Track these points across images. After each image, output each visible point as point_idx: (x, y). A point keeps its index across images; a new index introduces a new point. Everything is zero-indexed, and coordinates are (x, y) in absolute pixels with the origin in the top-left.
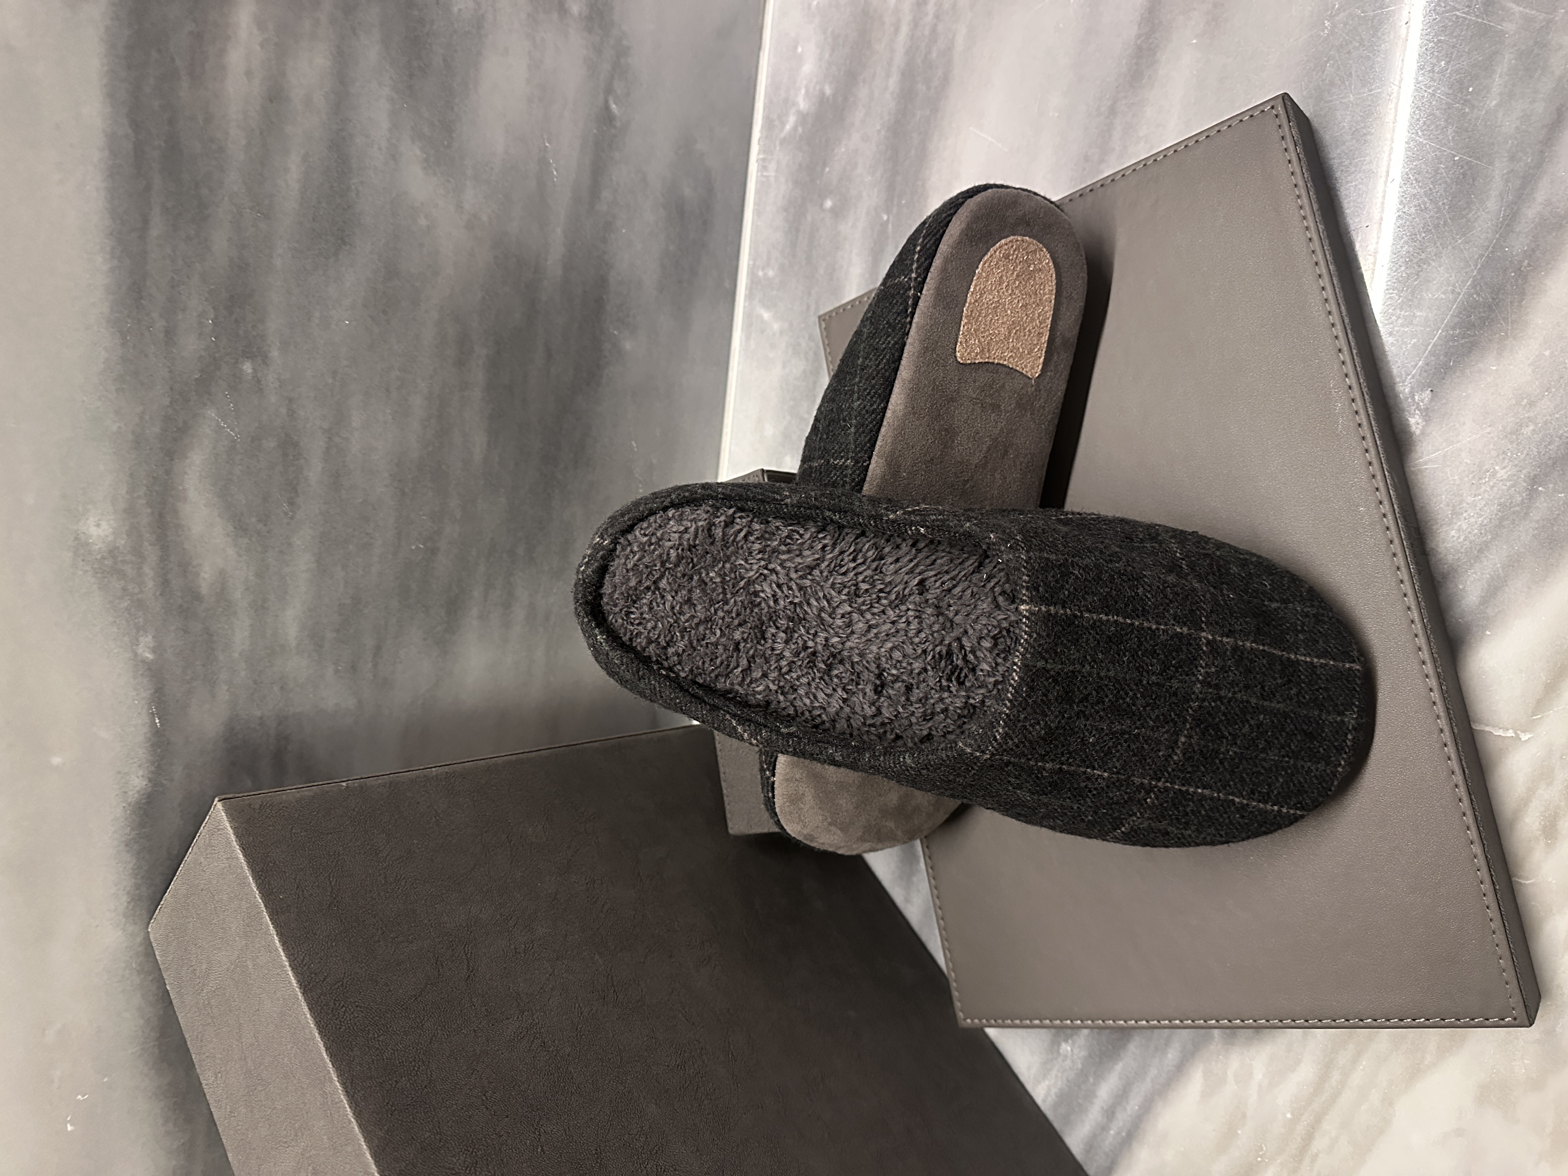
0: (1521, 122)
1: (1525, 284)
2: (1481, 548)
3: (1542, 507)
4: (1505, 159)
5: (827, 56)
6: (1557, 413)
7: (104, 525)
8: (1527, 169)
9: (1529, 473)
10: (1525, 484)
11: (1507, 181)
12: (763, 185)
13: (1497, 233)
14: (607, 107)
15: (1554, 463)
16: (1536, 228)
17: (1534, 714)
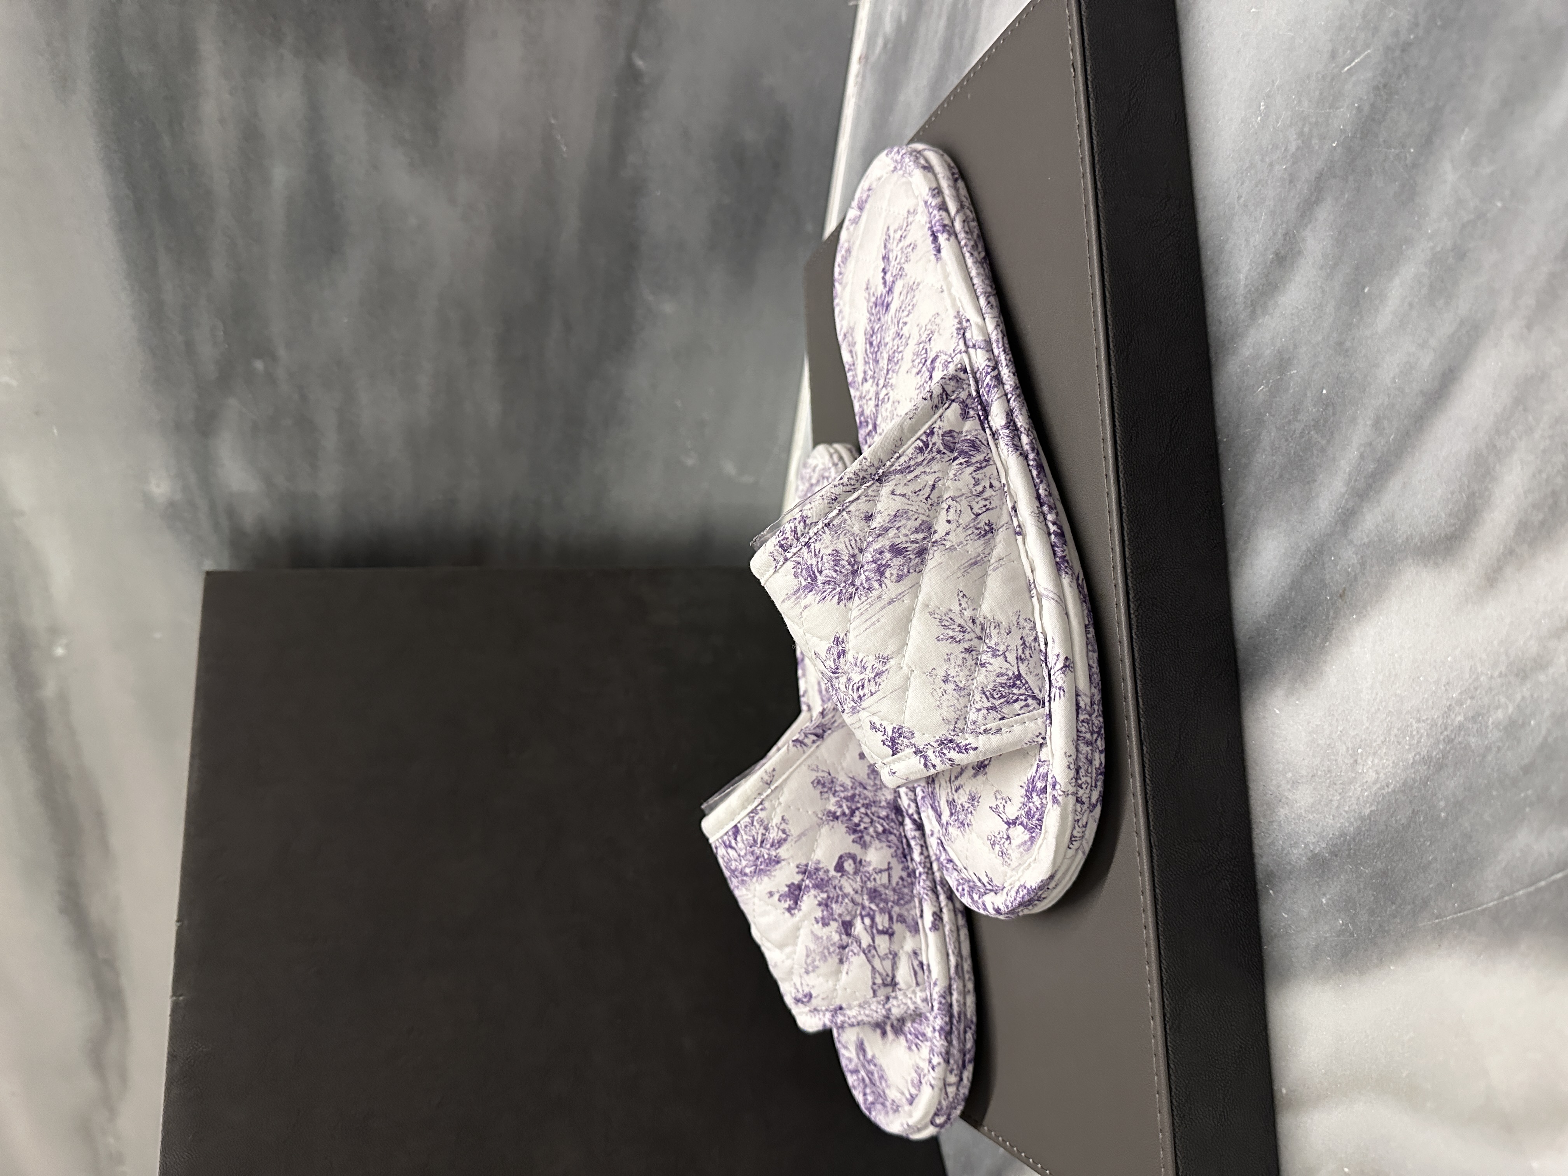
0: (1401, 372)
1: (1334, 618)
4: (1369, 423)
7: (163, 485)
8: (1385, 449)
11: (1362, 457)
14: (630, 64)
16: (1368, 547)
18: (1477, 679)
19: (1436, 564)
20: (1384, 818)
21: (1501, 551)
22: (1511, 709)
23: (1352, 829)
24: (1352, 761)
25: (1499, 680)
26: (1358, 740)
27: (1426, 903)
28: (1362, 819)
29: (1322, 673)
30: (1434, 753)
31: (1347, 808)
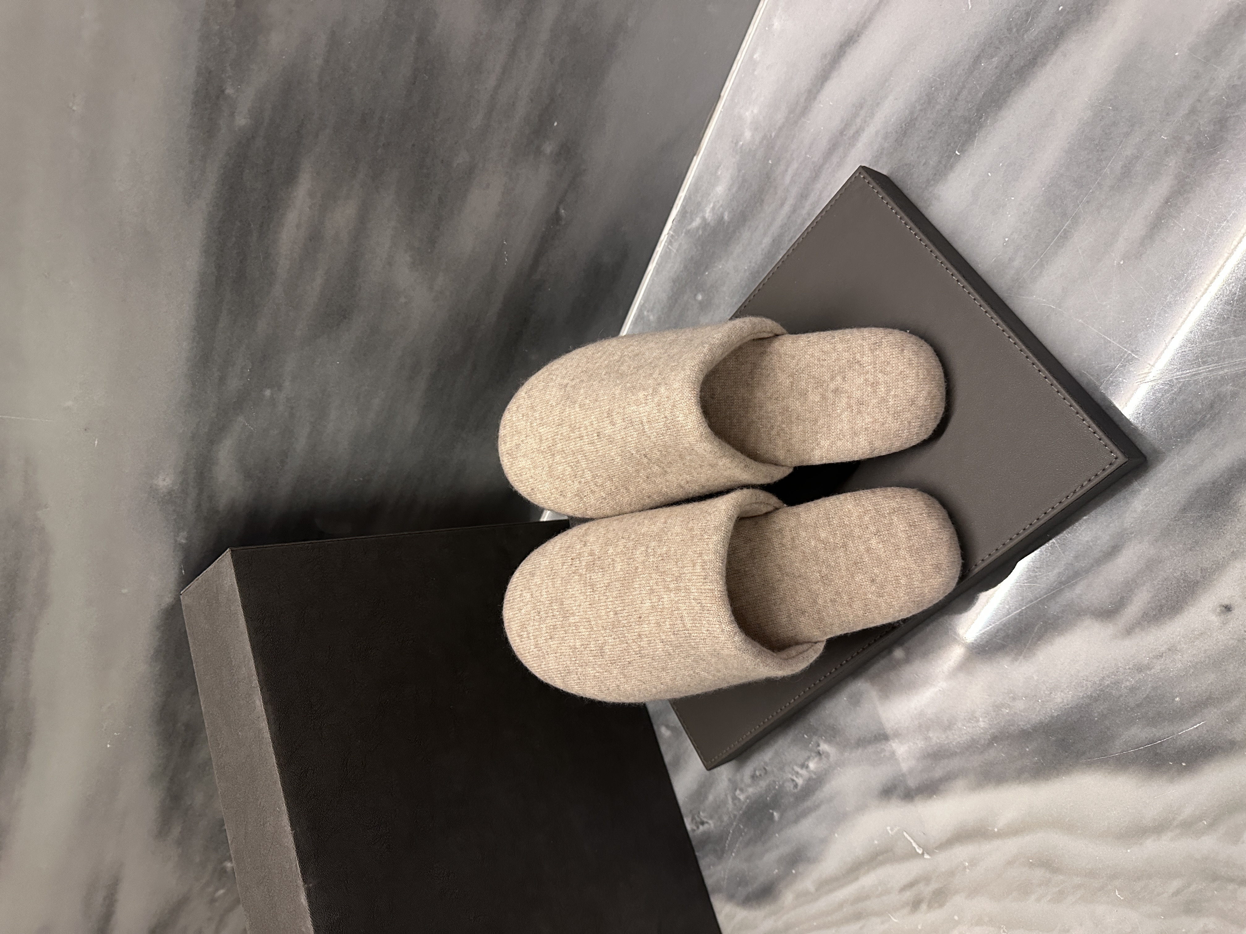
2: (952, 754)
3: (992, 754)
5: (734, 190)
6: (1024, 712)
7: (168, 480)
9: (994, 733)
10: (989, 737)
11: (1066, 569)
12: (666, 254)
13: (1046, 594)
14: (557, 212)
15: (1008, 737)
16: (1066, 606)
17: (936, 848)
18: (1118, 668)
19: (1102, 621)
20: (1065, 718)
21: (1135, 621)
22: (1133, 682)
23: (1046, 721)
24: (1049, 693)
25: (1129, 671)
26: (1053, 684)
27: (1084, 753)
28: (1052, 717)
29: (1034, 654)
30: (1094, 695)
31: (1044, 712)
